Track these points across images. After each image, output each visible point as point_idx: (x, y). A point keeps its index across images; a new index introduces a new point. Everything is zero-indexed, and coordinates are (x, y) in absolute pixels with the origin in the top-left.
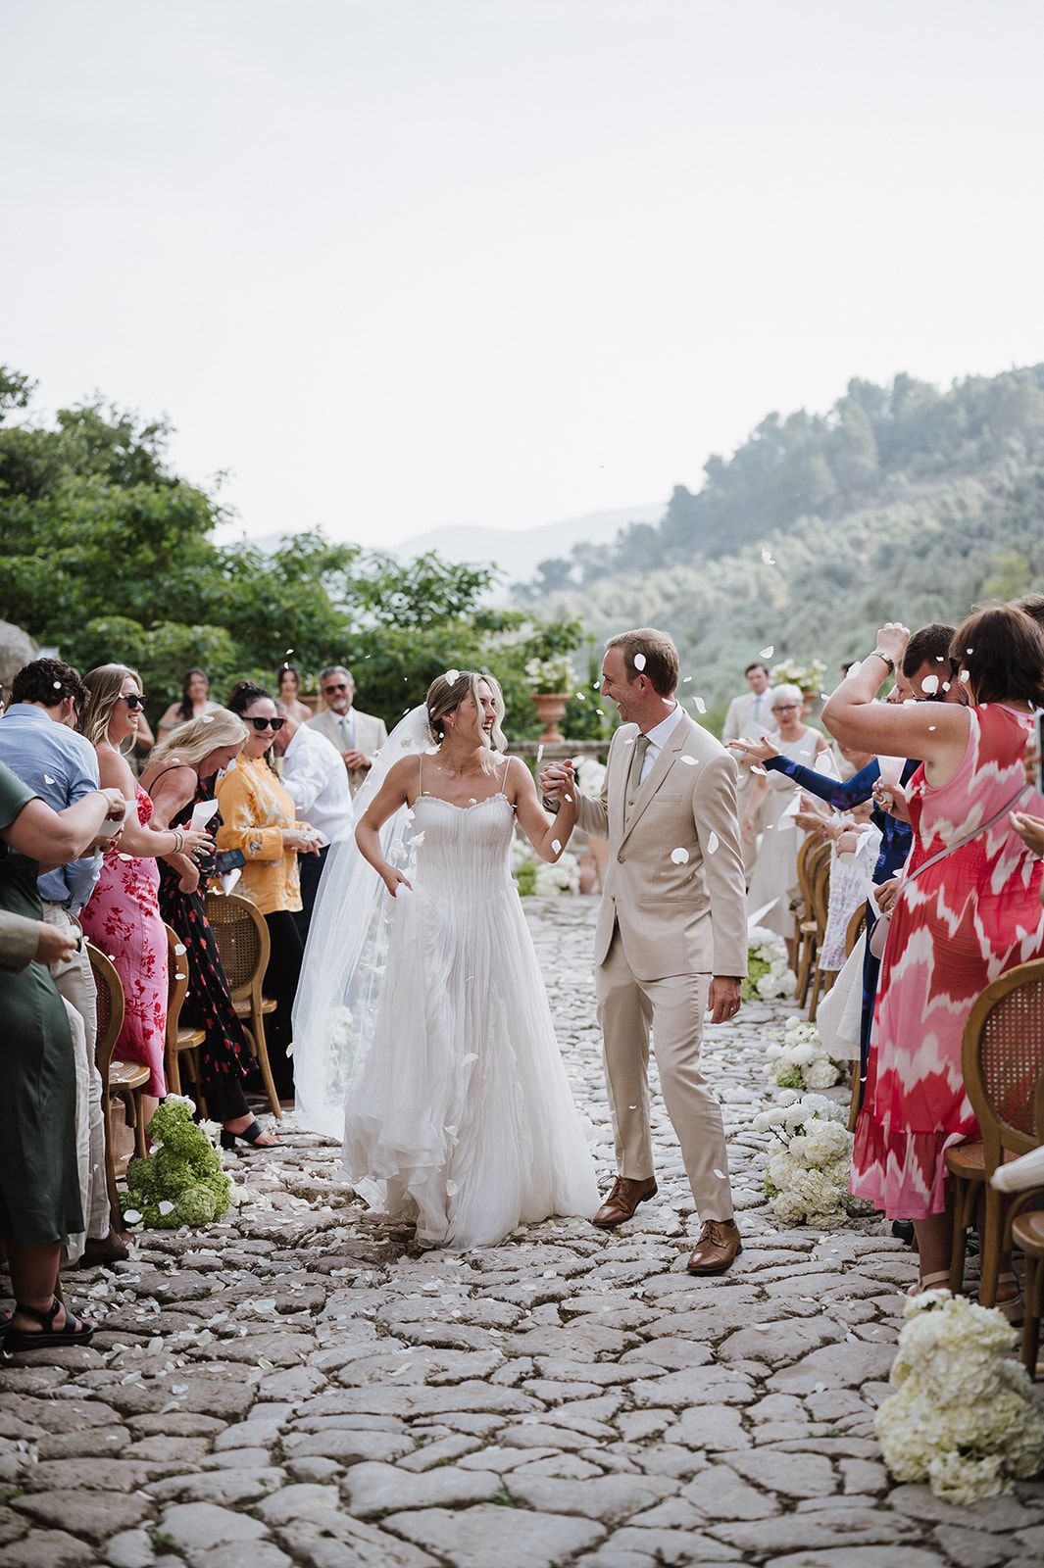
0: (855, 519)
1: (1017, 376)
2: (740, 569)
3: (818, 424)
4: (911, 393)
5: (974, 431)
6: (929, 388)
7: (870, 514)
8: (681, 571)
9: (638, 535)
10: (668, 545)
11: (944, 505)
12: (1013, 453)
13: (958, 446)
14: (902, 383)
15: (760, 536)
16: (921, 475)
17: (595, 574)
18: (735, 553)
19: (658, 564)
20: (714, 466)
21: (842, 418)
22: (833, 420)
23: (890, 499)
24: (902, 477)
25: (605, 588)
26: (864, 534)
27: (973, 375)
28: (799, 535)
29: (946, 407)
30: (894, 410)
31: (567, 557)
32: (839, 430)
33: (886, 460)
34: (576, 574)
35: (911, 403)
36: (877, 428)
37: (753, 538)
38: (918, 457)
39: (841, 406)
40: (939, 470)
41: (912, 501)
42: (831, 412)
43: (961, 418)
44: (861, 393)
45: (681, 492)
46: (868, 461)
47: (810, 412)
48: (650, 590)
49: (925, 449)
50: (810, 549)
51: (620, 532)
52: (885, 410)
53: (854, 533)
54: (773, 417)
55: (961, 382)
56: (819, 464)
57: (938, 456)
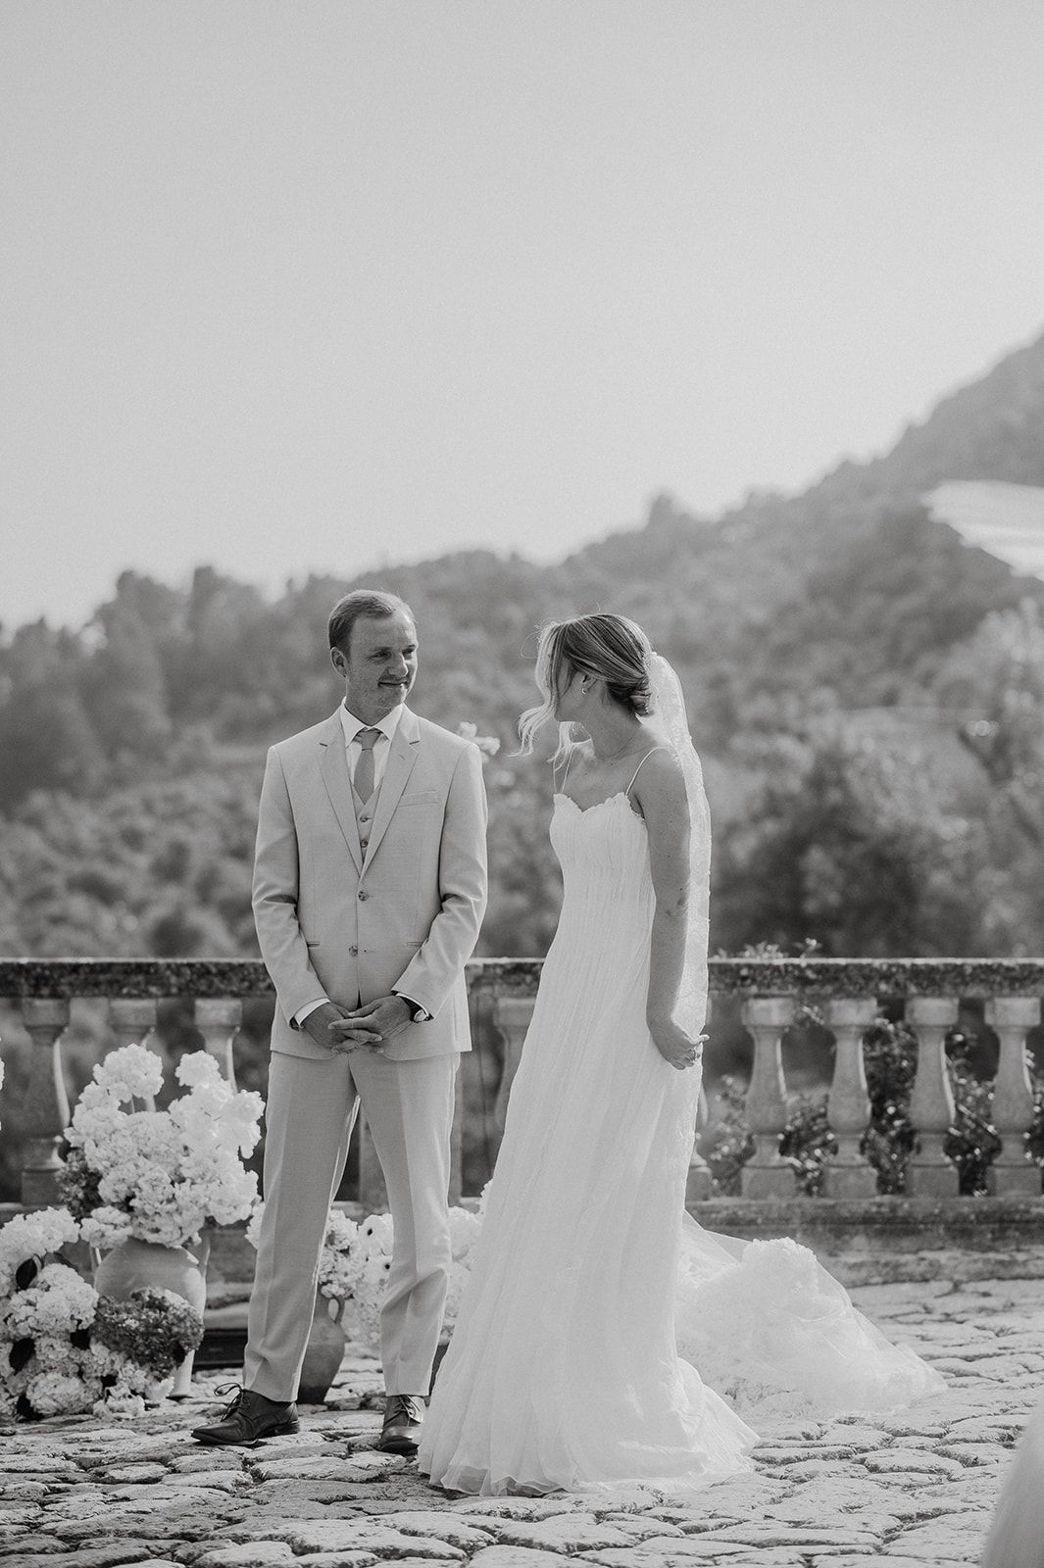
0: (129, 798)
3: (67, 643)
4: (220, 600)
6: (248, 593)
7: (156, 790)
13: (296, 686)
14: (205, 581)
16: (233, 730)
21: (108, 633)
22: (93, 639)
23: (188, 767)
24: (205, 731)
26: (145, 823)
27: (320, 574)
28: (35, 822)
29: (276, 624)
30: (193, 624)
32: (102, 655)
33: (178, 705)
35: (221, 614)
36: (166, 653)
38: (232, 702)
39: (105, 615)
40: (263, 724)
41: (225, 770)
42: (87, 625)
43: (299, 642)
44: (138, 594)
46: (149, 705)
47: (55, 623)
49: (242, 690)
50: (54, 844)
52: (178, 624)
53: (126, 821)
55: (301, 583)
56: (70, 707)
57: (265, 703)
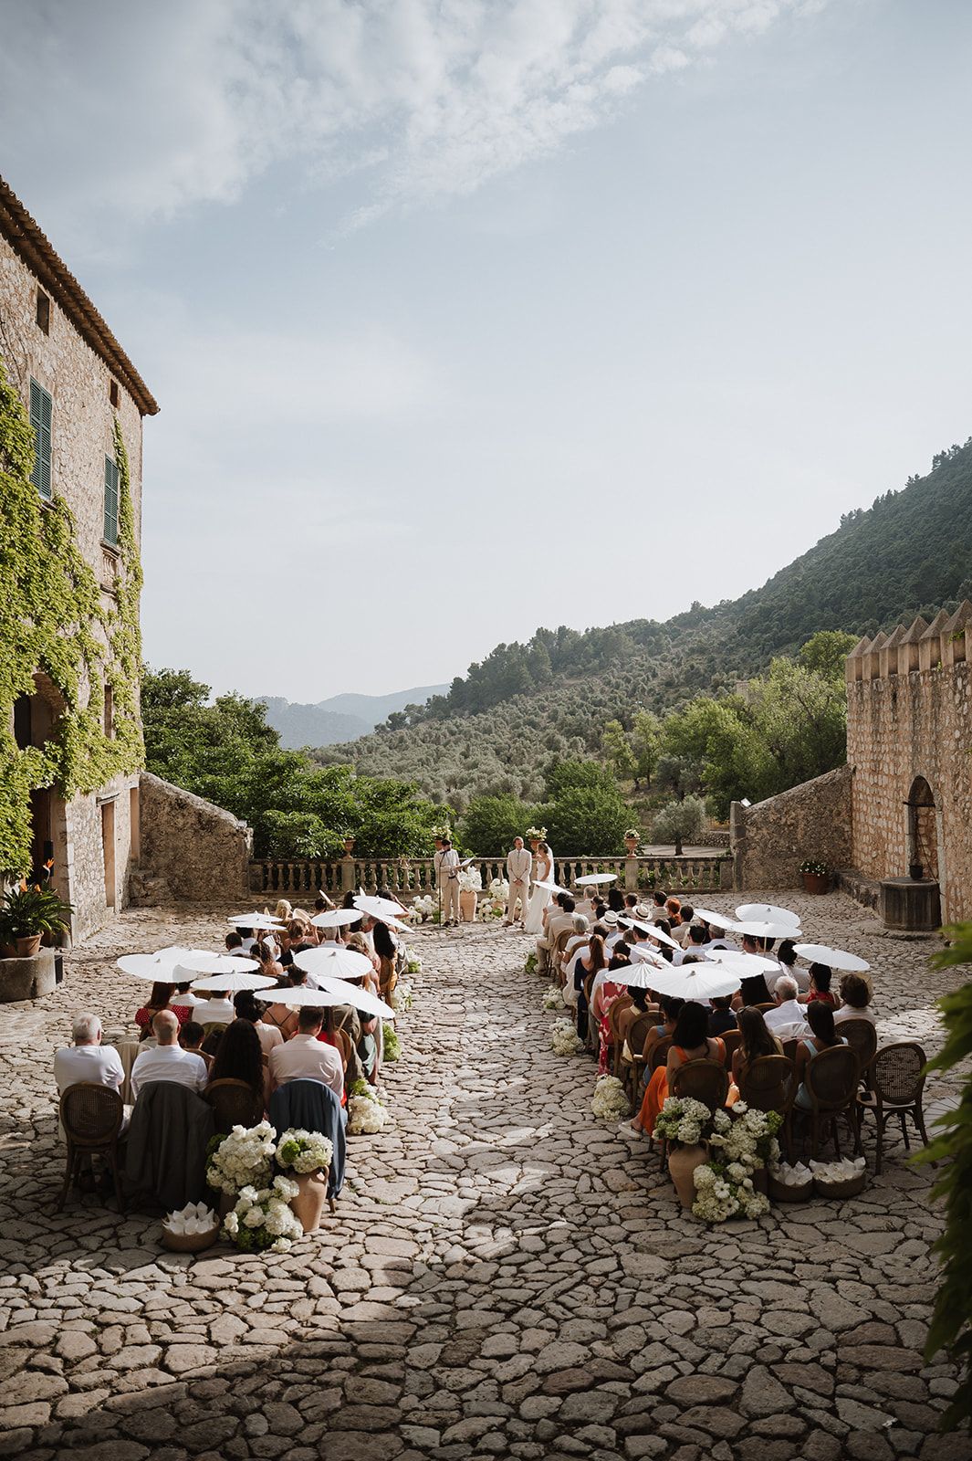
0: (541, 696)
1: (616, 628)
2: (487, 719)
3: (523, 649)
4: (567, 635)
5: (597, 655)
6: (575, 633)
7: (549, 694)
8: (458, 720)
9: (436, 703)
10: (452, 707)
11: (583, 690)
12: (615, 666)
13: (589, 662)
14: (563, 630)
15: (496, 704)
16: (571, 676)
17: (417, 721)
18: (484, 712)
19: (447, 717)
20: (473, 669)
21: (535, 647)
22: (530, 648)
23: (558, 687)
24: (563, 676)
25: (422, 727)
26: (546, 704)
27: (596, 627)
28: (515, 703)
29: (583, 642)
30: (559, 643)
31: (403, 712)
32: (533, 652)
33: (555, 668)
34: (408, 720)
35: (568, 642)
36: (551, 653)
37: (493, 704)
38: (571, 667)
39: (533, 641)
40: (580, 673)
41: (568, 687)
42: (529, 644)
43: (590, 649)
44: (542, 634)
45: (458, 681)
46: (547, 668)
47: (520, 644)
48: (444, 730)
49: (573, 663)
50: (520, 710)
51: (429, 700)
52: (555, 644)
53: (541, 703)
54: (502, 646)
55: (590, 631)
56: (524, 669)
57: (580, 666)
